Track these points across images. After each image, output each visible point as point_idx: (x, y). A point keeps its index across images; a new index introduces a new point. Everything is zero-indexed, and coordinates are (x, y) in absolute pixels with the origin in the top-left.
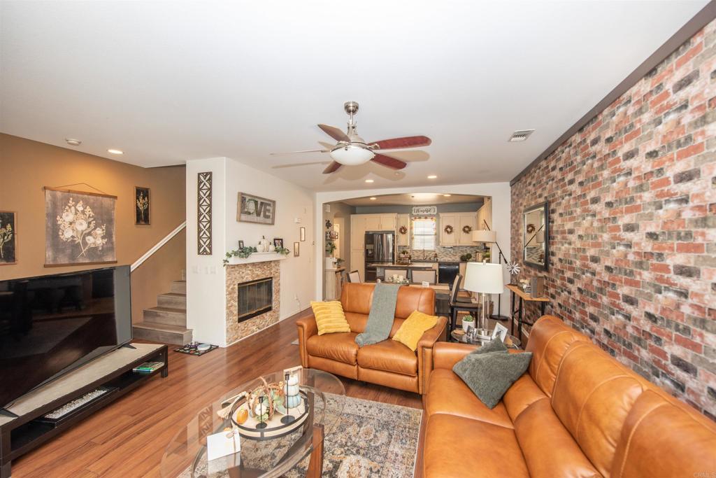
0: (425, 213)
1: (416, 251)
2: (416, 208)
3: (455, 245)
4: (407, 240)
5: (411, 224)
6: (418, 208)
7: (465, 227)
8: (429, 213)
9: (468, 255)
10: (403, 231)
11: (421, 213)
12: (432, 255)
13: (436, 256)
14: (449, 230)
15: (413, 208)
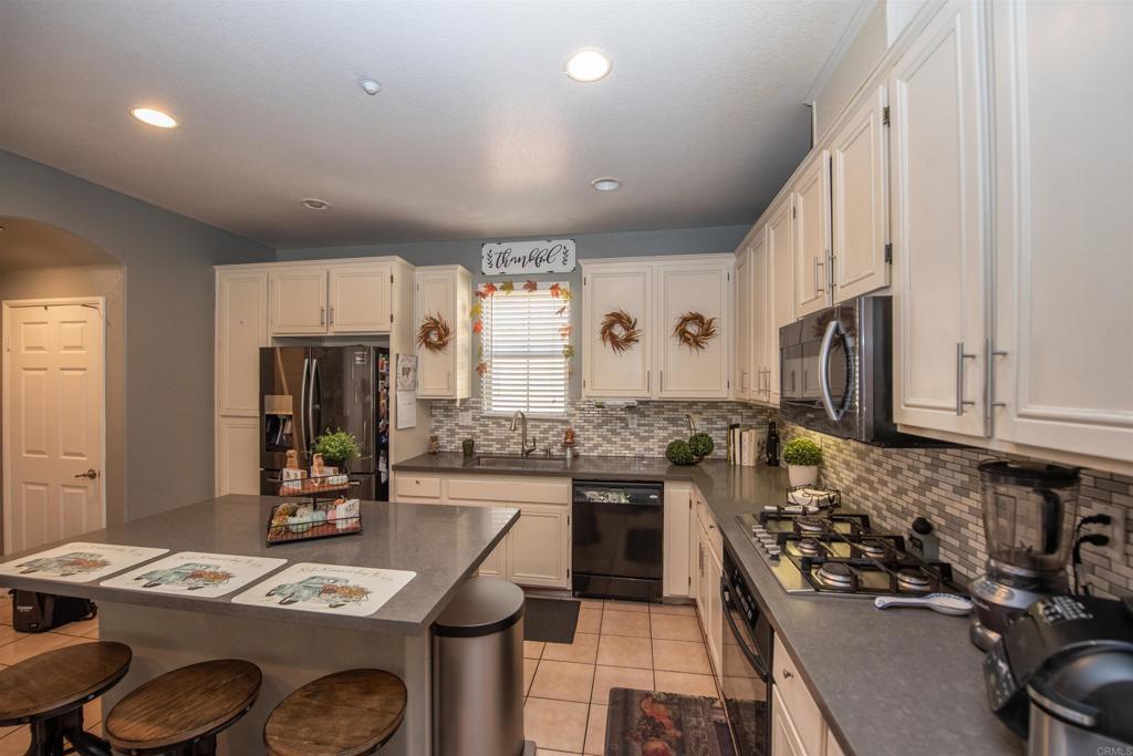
0: (531, 268)
1: (496, 419)
2: (496, 248)
3: (644, 395)
4: (451, 377)
5: (475, 312)
6: (504, 246)
7: (685, 320)
8: (544, 268)
9: (695, 439)
10: (434, 338)
11: (513, 269)
12: (552, 441)
13: (570, 441)
14: (619, 331)
15: (485, 250)
